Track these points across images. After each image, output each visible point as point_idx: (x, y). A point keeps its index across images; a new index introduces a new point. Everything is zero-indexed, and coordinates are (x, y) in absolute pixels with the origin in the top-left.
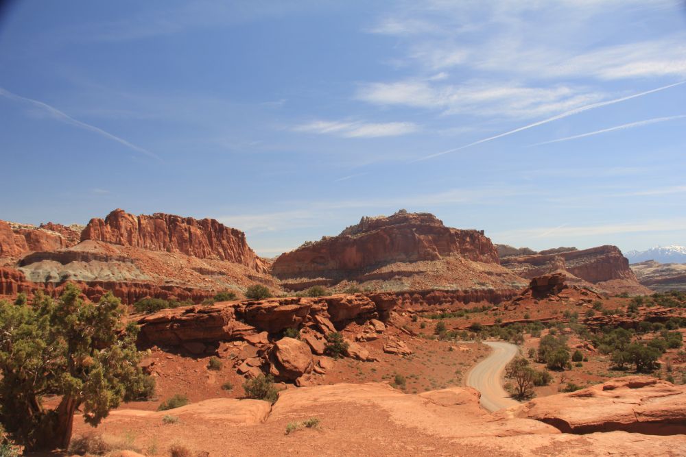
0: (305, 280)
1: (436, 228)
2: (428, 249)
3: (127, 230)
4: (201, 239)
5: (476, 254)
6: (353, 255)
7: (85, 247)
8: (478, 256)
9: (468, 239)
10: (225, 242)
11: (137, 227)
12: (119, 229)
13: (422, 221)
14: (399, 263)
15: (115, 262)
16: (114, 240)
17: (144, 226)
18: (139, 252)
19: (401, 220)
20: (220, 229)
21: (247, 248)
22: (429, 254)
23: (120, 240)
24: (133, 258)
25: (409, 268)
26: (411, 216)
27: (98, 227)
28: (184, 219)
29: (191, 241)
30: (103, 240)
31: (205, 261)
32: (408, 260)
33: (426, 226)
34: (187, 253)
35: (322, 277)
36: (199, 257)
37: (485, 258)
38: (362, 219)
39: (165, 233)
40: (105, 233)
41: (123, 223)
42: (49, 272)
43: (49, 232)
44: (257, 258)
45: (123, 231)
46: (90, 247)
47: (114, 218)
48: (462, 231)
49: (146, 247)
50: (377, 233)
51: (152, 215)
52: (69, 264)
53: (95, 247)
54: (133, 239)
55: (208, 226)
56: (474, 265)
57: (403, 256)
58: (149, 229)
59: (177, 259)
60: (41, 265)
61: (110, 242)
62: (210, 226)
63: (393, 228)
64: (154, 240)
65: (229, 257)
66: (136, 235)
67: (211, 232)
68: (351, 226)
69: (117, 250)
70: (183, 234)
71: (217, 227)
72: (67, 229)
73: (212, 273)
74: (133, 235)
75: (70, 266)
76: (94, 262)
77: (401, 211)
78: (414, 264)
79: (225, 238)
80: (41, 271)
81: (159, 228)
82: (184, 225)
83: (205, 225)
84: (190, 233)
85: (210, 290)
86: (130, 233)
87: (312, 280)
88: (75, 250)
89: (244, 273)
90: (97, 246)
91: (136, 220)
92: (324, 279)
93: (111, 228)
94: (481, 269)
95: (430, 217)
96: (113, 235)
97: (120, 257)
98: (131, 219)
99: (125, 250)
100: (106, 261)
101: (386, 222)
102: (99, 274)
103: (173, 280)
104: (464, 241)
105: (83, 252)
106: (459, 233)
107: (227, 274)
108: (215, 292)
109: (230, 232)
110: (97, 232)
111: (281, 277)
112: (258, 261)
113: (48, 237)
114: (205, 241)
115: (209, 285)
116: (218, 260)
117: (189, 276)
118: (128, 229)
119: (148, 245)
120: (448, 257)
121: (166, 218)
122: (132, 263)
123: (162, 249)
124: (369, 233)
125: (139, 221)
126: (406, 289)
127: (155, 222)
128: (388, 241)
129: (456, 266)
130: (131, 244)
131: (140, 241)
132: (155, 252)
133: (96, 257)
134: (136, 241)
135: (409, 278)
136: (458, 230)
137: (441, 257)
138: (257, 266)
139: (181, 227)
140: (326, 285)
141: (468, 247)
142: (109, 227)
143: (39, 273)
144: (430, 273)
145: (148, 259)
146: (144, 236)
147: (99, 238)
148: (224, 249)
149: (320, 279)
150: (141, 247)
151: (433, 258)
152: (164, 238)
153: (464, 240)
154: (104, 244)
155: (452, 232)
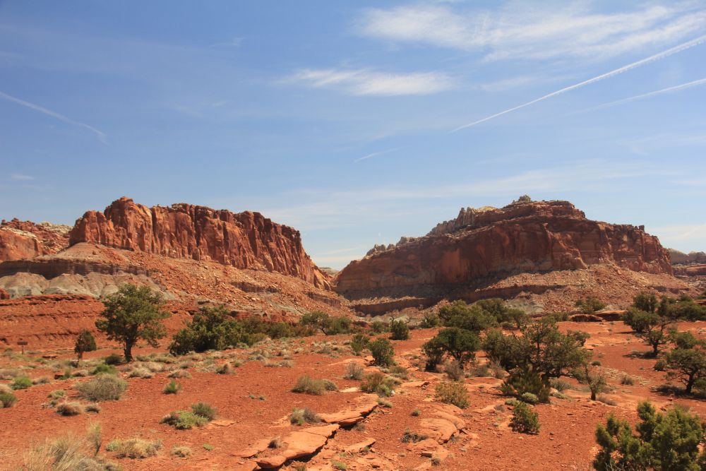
0: (387, 300)
1: (576, 221)
2: (567, 253)
3: (137, 228)
4: (240, 241)
5: (638, 260)
6: (455, 263)
7: (79, 253)
8: (641, 264)
9: (625, 239)
10: (273, 245)
11: (151, 224)
12: (126, 227)
13: (555, 212)
14: (524, 275)
15: (124, 274)
16: (120, 242)
17: (161, 222)
18: (154, 260)
19: (523, 211)
20: (266, 227)
21: (303, 255)
22: (568, 260)
23: (128, 242)
24: (148, 268)
25: (540, 281)
26: (539, 206)
27: (97, 224)
28: (217, 211)
29: (227, 244)
30: (103, 243)
31: (247, 273)
32: (537, 268)
33: (563, 219)
34: (222, 261)
35: (411, 296)
36: (238, 267)
37: (651, 266)
38: (462, 211)
39: (190, 233)
40: (106, 233)
41: (131, 218)
42: (30, 290)
43: (19, 233)
44: (316, 268)
45: (132, 229)
46: (85, 252)
47: (118, 210)
48: (615, 226)
49: (163, 253)
50: (491, 231)
51: (170, 207)
52: (57, 279)
53: (94, 253)
54: (146, 241)
55: (250, 223)
56: (636, 276)
57: (530, 264)
58: (168, 227)
59: (209, 270)
60: (15, 281)
61: (114, 246)
62: (252, 221)
63: (515, 222)
64: (174, 242)
65: (279, 267)
66: (149, 235)
67: (253, 229)
68: (445, 222)
69: (124, 257)
70: (215, 234)
71: (263, 223)
72: (40, 228)
73: (259, 289)
74: (146, 235)
75: (60, 282)
76: (93, 275)
77: (522, 199)
78: (547, 275)
79: (273, 238)
80: (16, 288)
81: (182, 225)
82: (217, 221)
83: (246, 221)
84: (226, 233)
85: (262, 314)
86: (141, 233)
87: (396, 300)
88: (65, 258)
89: (302, 289)
90: (97, 251)
91: (149, 214)
92: (414, 298)
93: (114, 226)
94: (648, 282)
95: (565, 207)
96: (117, 236)
97: (131, 267)
98: (141, 212)
99: (135, 257)
100: (111, 273)
101: (502, 214)
102: (103, 292)
103: (207, 299)
104: (620, 242)
105: (78, 261)
106: (612, 229)
107: (279, 291)
108: (269, 317)
109: (279, 230)
110: (95, 230)
111: (349, 295)
112: (317, 273)
113: (17, 239)
114: (245, 243)
115: (259, 307)
116: (264, 271)
117: (228, 294)
118: (139, 227)
119: (167, 250)
120: (597, 265)
121: (191, 211)
122: (148, 275)
123: (187, 255)
124: (478, 230)
125: (154, 215)
126: (539, 311)
127: (175, 216)
128: (508, 242)
129: (610, 278)
130: (142, 248)
131: (155, 244)
132: (177, 260)
133: (96, 267)
134: (150, 244)
135: (541, 296)
136: (610, 225)
137: (586, 266)
138: (315, 281)
139: (212, 223)
140: (417, 306)
141: (626, 249)
142: (111, 224)
143: (14, 291)
144: (572, 288)
145: (169, 270)
146: (161, 237)
147: (97, 239)
148: (273, 255)
149: (408, 298)
150: (157, 253)
151: (575, 266)
152: (190, 239)
153: (619, 239)
154: (105, 248)
155: (602, 227)
